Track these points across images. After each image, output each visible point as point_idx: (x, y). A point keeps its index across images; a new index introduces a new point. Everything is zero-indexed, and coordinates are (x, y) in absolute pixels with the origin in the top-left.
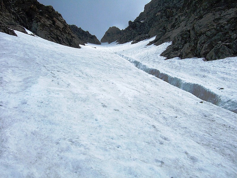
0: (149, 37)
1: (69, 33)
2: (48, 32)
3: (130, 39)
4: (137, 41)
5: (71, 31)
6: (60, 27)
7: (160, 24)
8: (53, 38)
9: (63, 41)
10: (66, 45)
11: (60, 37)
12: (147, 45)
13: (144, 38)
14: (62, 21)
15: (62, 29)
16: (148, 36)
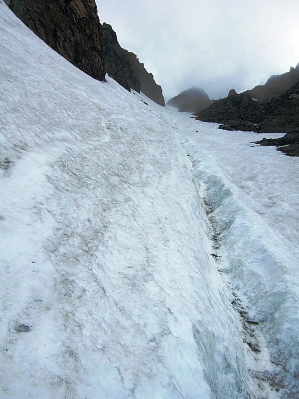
0: (258, 131)
1: (90, 35)
2: (38, 7)
3: (220, 119)
4: (232, 127)
5: (98, 35)
6: (75, 14)
7: (292, 114)
8: (43, 26)
9: (64, 45)
10: (66, 55)
11: (61, 31)
12: (256, 143)
13: (249, 127)
14: (90, 4)
15: (80, 19)
16: (258, 127)
